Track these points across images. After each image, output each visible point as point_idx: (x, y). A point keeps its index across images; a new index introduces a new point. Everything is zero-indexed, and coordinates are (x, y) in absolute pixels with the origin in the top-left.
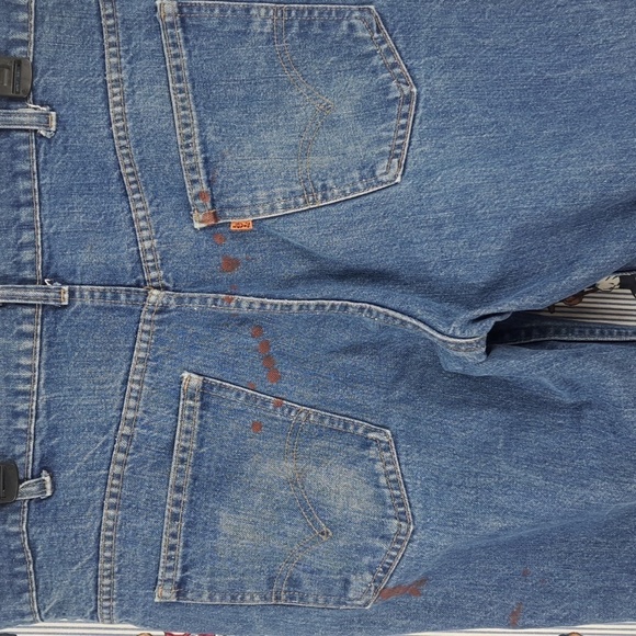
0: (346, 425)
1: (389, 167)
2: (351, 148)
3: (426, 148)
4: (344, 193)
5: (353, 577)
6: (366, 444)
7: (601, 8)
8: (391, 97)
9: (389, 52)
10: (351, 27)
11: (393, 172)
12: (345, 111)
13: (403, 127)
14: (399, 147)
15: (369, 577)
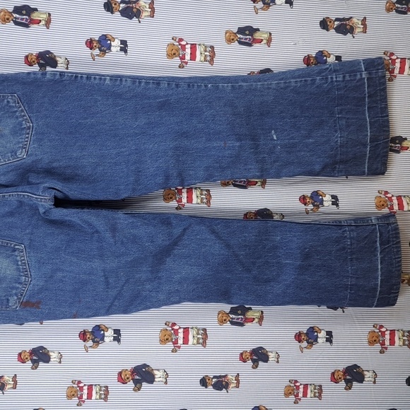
0: (7, 244)
1: (21, 152)
2: (8, 145)
3: (35, 146)
4: (5, 161)
5: (10, 298)
6: (14, 250)
7: (100, 98)
8: (23, 127)
9: (22, 111)
10: (8, 102)
11: (23, 154)
12: (7, 132)
13: (27, 138)
14: (26, 145)
15: (16, 298)
